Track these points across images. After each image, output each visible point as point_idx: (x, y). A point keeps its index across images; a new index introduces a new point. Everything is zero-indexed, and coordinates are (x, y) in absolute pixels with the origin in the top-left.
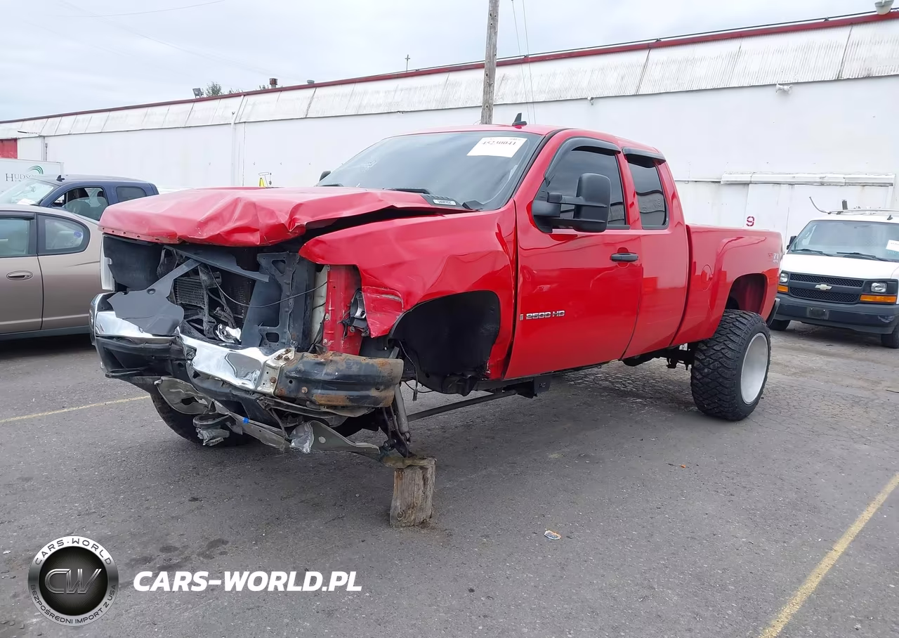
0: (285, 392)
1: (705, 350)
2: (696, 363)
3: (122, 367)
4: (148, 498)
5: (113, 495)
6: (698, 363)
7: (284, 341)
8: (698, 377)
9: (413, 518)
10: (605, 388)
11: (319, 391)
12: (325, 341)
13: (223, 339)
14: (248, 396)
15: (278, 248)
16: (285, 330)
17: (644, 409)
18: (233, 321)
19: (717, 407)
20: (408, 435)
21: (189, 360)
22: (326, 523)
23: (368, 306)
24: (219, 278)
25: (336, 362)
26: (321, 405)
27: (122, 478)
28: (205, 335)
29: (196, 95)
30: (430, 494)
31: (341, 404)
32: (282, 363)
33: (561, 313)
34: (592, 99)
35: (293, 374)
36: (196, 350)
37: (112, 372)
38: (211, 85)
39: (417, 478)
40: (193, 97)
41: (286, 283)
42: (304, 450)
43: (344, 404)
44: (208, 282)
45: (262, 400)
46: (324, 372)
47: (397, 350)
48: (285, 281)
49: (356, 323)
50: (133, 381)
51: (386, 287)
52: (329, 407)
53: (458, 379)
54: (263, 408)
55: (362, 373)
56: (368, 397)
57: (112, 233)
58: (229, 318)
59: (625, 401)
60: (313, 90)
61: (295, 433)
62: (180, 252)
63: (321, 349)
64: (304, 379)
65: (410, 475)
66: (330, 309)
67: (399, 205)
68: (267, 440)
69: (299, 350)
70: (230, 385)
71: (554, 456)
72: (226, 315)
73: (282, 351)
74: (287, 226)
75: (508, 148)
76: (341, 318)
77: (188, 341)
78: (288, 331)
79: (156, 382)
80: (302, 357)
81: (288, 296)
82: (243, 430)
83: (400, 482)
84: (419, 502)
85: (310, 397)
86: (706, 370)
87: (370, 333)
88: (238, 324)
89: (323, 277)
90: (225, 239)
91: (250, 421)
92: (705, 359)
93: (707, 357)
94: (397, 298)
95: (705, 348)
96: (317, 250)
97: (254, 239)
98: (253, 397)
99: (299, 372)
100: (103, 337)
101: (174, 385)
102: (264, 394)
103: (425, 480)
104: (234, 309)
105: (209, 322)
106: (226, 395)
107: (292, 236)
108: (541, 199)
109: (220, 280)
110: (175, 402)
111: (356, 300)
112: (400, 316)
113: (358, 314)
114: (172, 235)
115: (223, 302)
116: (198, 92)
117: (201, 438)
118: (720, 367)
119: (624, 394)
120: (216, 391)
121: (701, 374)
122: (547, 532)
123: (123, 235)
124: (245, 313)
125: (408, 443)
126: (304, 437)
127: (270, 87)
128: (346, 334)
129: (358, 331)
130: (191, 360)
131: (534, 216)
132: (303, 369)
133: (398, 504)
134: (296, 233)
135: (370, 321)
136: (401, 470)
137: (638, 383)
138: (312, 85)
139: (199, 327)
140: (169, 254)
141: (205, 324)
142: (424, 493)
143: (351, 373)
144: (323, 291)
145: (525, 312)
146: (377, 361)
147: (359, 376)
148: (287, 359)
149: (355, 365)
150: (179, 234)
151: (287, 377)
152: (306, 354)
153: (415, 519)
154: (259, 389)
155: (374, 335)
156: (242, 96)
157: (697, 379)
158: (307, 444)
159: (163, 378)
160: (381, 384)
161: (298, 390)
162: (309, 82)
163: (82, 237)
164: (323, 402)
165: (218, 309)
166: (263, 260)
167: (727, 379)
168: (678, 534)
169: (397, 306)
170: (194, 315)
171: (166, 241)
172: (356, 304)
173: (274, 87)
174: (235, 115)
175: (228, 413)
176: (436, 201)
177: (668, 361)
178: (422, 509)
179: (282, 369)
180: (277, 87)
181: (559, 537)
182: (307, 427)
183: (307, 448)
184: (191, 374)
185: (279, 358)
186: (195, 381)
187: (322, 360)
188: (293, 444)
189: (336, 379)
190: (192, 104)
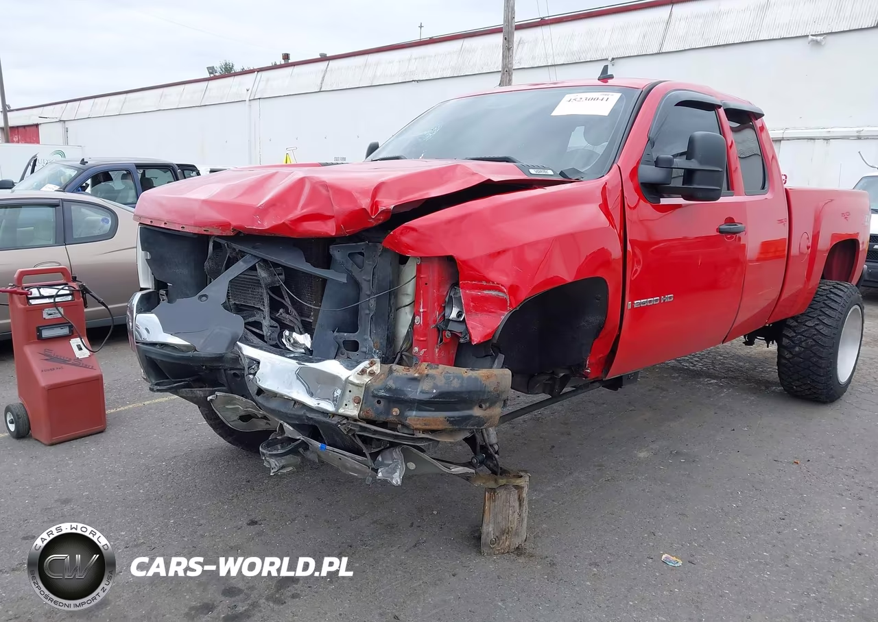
0: (372, 415)
1: (795, 326)
2: (785, 341)
3: (168, 378)
4: (201, 522)
5: (161, 519)
6: (788, 341)
7: (364, 349)
8: (787, 356)
9: (507, 543)
10: (673, 368)
11: (414, 413)
12: (416, 349)
13: (291, 349)
14: (327, 420)
15: (355, 238)
16: (366, 337)
17: (722, 392)
18: (301, 326)
19: (810, 389)
20: (496, 447)
21: (251, 374)
22: (407, 551)
23: (467, 305)
24: (281, 274)
25: (433, 377)
26: (416, 429)
27: (169, 497)
28: (266, 342)
29: (210, 73)
30: (525, 515)
31: (440, 427)
32: (366, 379)
33: (670, 298)
34: (613, 59)
35: (382, 393)
36: (259, 363)
37: (156, 384)
38: (224, 62)
39: (512, 499)
40: (207, 75)
41: (365, 280)
42: (394, 482)
43: (444, 427)
44: (269, 280)
45: (344, 424)
46: (419, 390)
47: (502, 357)
48: (364, 278)
49: (451, 326)
50: (181, 394)
51: (488, 281)
52: (425, 431)
53: (548, 377)
54: (346, 433)
55: (464, 389)
56: (469, 417)
57: (149, 223)
58: (296, 322)
59: (699, 383)
60: (326, 63)
61: (380, 459)
62: (234, 245)
63: (410, 358)
64: (395, 399)
65: (504, 497)
66: (422, 310)
67: (496, 178)
68: (347, 469)
69: (384, 361)
70: (303, 405)
71: (642, 454)
72: (292, 319)
73: (365, 364)
74: (369, 211)
75: (603, 105)
76: (435, 321)
77: (248, 351)
78: (368, 338)
79: (209, 398)
80: (391, 371)
81: (369, 296)
82: (319, 456)
83: (492, 504)
84: (514, 526)
85: (403, 421)
86: (797, 349)
87: (470, 338)
88: (307, 328)
89: (410, 271)
90: (291, 229)
91: (328, 447)
92: (796, 336)
93: (798, 334)
94: (501, 294)
95: (795, 324)
96: (406, 239)
97: (329, 228)
98: (335, 420)
99: (389, 390)
100: (143, 344)
101: (231, 401)
102: (347, 417)
103: (520, 500)
104: (301, 311)
105: (271, 326)
106: (299, 417)
107: (375, 224)
108: (648, 163)
109: (283, 277)
110: (231, 420)
111: (450, 297)
112: (504, 316)
113: (454, 315)
114: (224, 226)
115: (288, 302)
116: (211, 70)
117: (268, 466)
118: (814, 345)
119: (696, 375)
120: (286, 413)
121: (791, 353)
122: (664, 556)
123: (163, 226)
124: (316, 316)
125: (496, 456)
126: (393, 466)
127: (283, 62)
128: (441, 341)
129: (455, 336)
130: (254, 374)
131: (642, 183)
132: (394, 386)
133: (490, 529)
134: (379, 220)
135: (470, 324)
136: (493, 490)
137: (706, 360)
138: (324, 58)
139: (257, 331)
140: (217, 246)
141: (265, 329)
142: (520, 516)
143: (451, 389)
144: (410, 288)
145: (632, 300)
146: (481, 373)
147: (461, 392)
148: (372, 374)
149: (456, 380)
150: (234, 223)
151: (374, 396)
152: (395, 367)
153: (509, 546)
154: (341, 411)
155: (476, 341)
156: (256, 73)
157: (785, 359)
158: (397, 474)
159: (218, 394)
160: (485, 401)
161: (388, 412)
162: (321, 55)
163: (110, 222)
164: (418, 426)
165: (281, 311)
166: (337, 253)
167: (821, 358)
168: (818, 555)
169: (502, 304)
170: (250, 317)
171: (217, 232)
172: (450, 303)
173: (287, 62)
174: (250, 91)
175: (300, 437)
176: (532, 171)
177: (745, 338)
178: (517, 534)
179: (367, 387)
180: (290, 61)
181: (680, 563)
182: (397, 454)
183: (397, 479)
184: (253, 391)
185: (363, 372)
186: (259, 399)
187: (416, 375)
188: (380, 475)
189: (434, 398)
190: (207, 82)
